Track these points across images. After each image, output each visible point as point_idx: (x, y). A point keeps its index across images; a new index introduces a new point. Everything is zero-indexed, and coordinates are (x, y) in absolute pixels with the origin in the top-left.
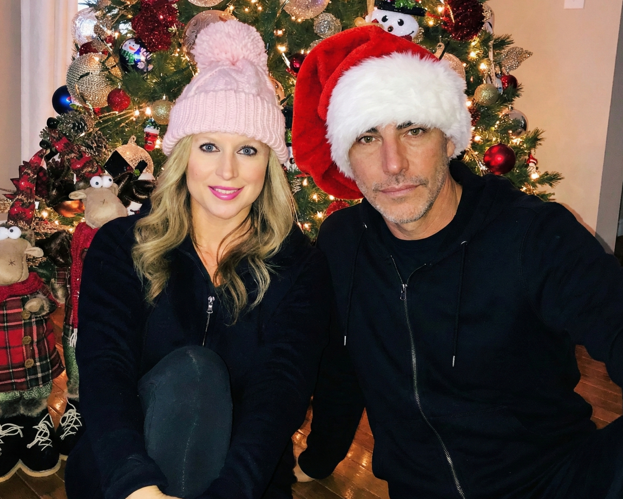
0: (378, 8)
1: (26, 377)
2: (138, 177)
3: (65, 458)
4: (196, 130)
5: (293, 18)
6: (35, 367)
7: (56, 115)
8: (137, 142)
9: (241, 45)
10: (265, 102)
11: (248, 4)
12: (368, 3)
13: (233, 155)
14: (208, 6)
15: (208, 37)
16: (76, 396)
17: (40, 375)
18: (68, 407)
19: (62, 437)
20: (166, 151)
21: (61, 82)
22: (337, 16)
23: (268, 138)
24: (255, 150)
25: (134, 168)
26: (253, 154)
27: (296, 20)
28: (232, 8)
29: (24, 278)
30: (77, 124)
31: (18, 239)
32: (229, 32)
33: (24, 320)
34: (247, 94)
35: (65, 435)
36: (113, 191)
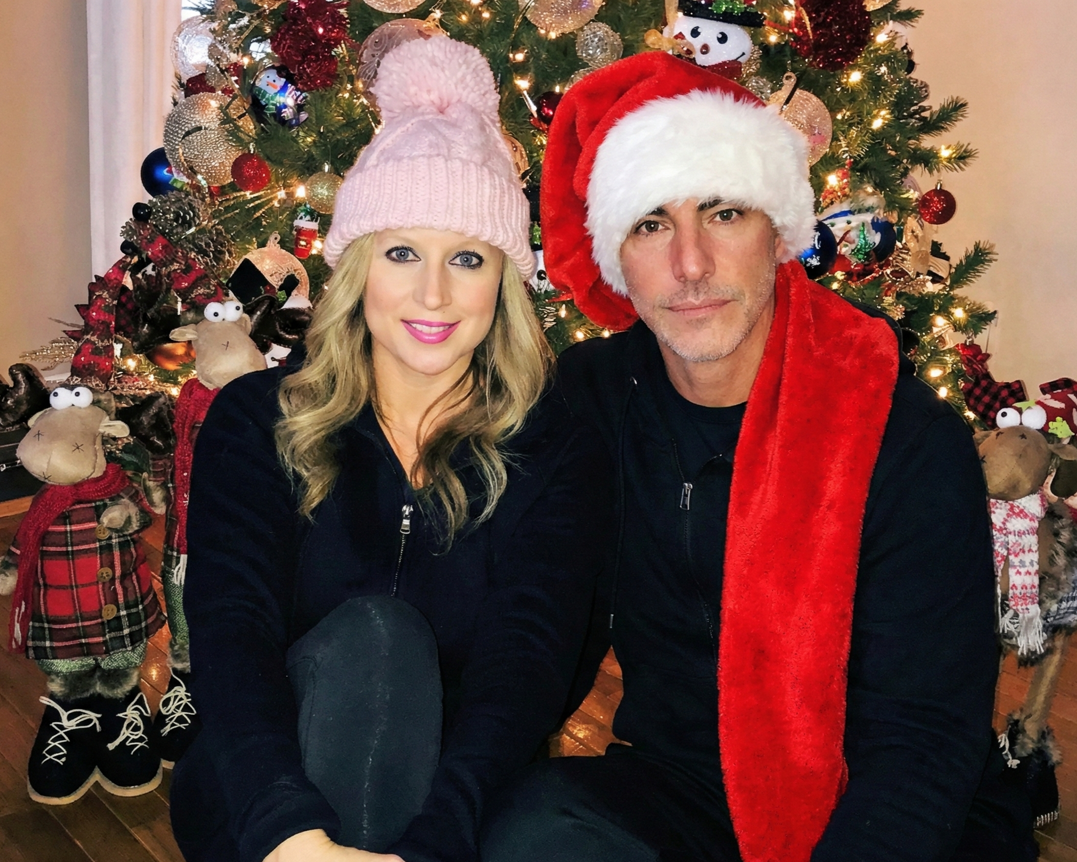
0: (685, 14)
1: (104, 635)
2: (282, 305)
4: (379, 224)
5: (542, 31)
6: (118, 618)
7: (146, 198)
8: (283, 244)
9: (454, 79)
10: (496, 176)
11: (465, 7)
12: (667, 6)
13: (443, 265)
14: (400, 11)
15: (399, 65)
16: (184, 665)
17: (126, 631)
18: (173, 684)
20: (330, 260)
21: (156, 143)
22: (615, 28)
23: (501, 237)
24: (480, 259)
25: (277, 288)
26: (475, 265)
27: (547, 33)
28: (437, 14)
29: (98, 473)
30: (182, 214)
31: (89, 407)
32: (434, 56)
33: (100, 541)
34: (465, 163)
35: (168, 729)
36: (243, 329)
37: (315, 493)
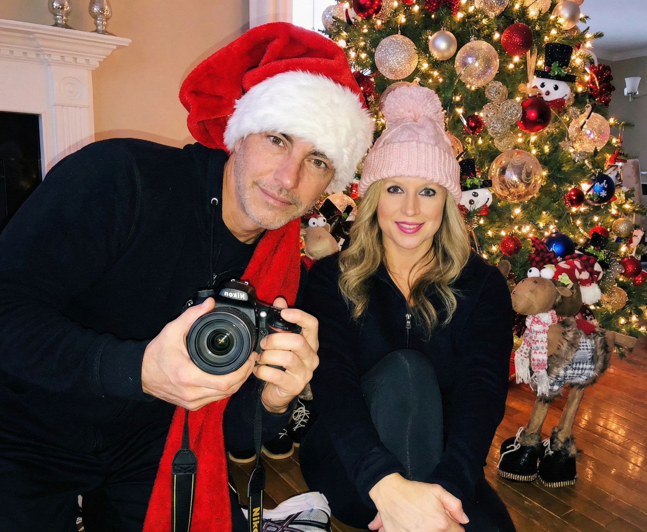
0: (537, 77)
2: (346, 219)
3: (297, 445)
5: (468, 86)
9: (422, 105)
10: (442, 151)
11: (432, 77)
12: (529, 74)
13: (415, 195)
14: (398, 79)
15: (394, 99)
19: (295, 429)
22: (504, 83)
23: (444, 181)
24: (434, 192)
25: (342, 212)
26: (432, 195)
27: (471, 87)
28: (418, 80)
34: (427, 144)
35: (297, 427)
36: (327, 230)
37: (359, 310)
